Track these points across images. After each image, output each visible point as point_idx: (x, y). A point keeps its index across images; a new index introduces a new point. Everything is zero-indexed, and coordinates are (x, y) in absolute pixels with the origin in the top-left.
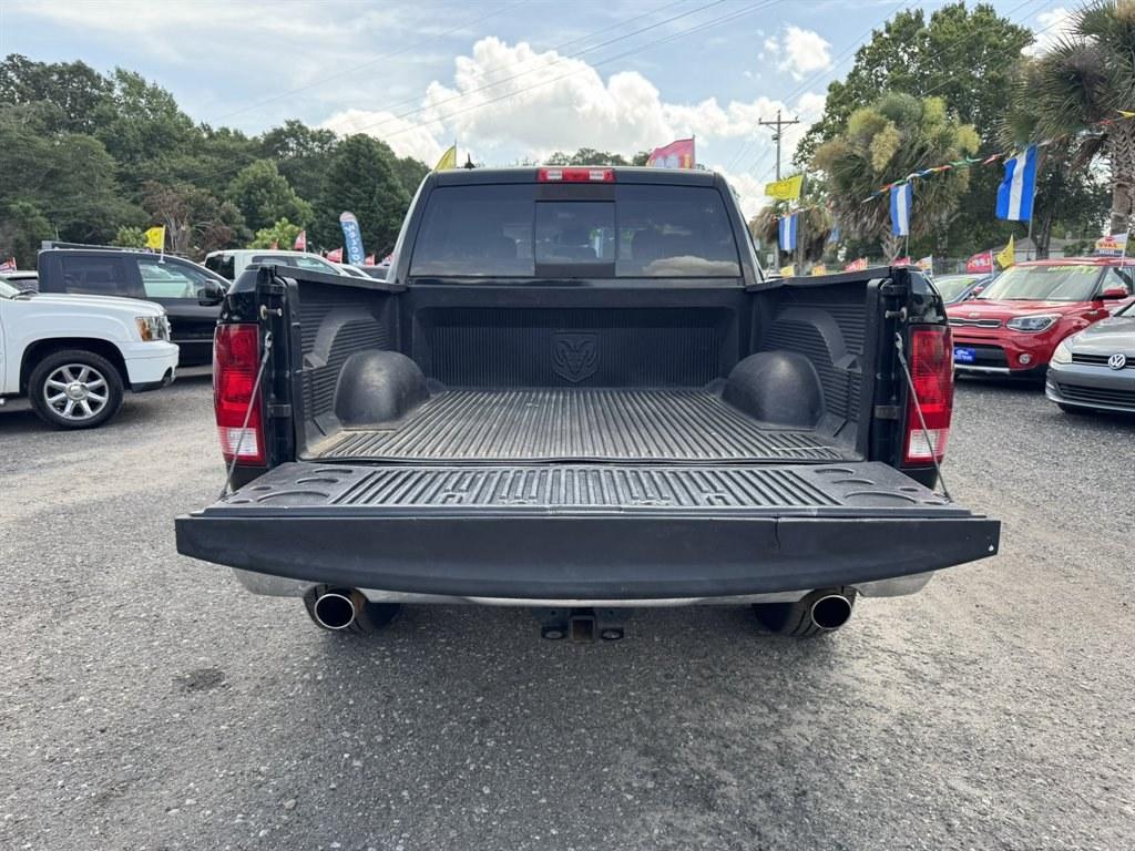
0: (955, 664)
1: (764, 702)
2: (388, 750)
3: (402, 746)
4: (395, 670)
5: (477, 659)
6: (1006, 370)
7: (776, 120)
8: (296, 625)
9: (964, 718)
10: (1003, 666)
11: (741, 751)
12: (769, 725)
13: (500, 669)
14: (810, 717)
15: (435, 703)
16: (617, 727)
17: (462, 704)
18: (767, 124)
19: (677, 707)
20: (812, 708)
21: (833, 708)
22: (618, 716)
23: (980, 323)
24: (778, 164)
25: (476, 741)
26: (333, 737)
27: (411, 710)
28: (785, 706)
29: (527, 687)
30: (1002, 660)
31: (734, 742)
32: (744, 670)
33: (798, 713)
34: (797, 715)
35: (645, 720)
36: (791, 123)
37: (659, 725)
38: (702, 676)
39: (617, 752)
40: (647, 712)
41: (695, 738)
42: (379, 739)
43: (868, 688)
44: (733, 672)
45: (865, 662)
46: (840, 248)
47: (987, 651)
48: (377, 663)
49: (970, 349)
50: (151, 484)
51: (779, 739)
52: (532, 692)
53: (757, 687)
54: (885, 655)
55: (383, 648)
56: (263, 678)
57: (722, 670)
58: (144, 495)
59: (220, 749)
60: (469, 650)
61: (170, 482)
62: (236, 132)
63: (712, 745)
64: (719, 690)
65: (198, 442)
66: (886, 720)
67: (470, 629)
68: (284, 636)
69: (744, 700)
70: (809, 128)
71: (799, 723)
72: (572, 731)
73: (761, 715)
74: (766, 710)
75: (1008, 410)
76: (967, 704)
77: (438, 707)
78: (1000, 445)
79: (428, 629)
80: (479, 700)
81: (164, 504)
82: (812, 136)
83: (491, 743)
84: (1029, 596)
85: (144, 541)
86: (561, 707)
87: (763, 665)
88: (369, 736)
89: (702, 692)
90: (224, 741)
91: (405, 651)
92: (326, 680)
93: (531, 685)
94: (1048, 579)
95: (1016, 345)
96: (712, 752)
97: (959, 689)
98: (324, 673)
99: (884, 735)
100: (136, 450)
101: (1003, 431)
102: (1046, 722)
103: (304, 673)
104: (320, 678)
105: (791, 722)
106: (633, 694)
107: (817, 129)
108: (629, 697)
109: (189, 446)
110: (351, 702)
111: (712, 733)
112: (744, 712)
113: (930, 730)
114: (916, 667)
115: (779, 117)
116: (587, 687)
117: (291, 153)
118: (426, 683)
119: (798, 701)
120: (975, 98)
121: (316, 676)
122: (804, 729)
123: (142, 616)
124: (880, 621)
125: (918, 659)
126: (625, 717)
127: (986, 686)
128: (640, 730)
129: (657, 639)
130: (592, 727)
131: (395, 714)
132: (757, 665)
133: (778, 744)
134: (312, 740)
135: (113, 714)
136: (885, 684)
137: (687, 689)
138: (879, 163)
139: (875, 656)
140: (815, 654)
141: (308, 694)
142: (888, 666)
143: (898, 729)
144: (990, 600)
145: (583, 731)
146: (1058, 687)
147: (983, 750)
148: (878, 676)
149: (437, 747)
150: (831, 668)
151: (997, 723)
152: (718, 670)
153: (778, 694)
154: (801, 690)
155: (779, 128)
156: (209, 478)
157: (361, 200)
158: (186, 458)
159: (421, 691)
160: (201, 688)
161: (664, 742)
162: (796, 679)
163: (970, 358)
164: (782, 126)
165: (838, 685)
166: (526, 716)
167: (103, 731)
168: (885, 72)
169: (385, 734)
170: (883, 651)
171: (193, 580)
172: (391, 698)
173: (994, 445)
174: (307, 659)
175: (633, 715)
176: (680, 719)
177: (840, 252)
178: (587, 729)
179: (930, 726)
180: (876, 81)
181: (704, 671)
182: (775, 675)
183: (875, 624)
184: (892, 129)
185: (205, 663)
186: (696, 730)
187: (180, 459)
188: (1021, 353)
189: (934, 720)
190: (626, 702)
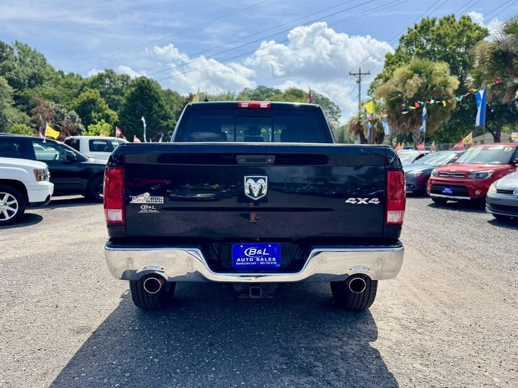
0: (423, 323)
1: (336, 337)
2: (170, 355)
3: (176, 353)
4: (171, 325)
5: (208, 321)
6: (469, 198)
7: (358, 72)
8: (124, 309)
9: (424, 342)
10: (445, 323)
11: (325, 355)
12: (338, 345)
13: (219, 325)
14: (356, 342)
15: (190, 338)
16: (270, 346)
17: (202, 338)
18: (354, 74)
19: (298, 339)
20: (357, 339)
21: (367, 339)
22: (272, 342)
23: (456, 175)
24: (360, 95)
25: (209, 351)
26: (144, 351)
27: (179, 340)
28: (346, 338)
29: (231, 332)
30: (445, 321)
31: (322, 352)
32: (329, 325)
33: (351, 341)
34: (351, 342)
35: (284, 344)
36: (366, 74)
37: (289, 345)
38: (310, 327)
39: (271, 355)
40: (284, 341)
41: (305, 350)
42: (165, 351)
43: (383, 332)
44: (324, 326)
45: (384, 322)
46: (394, 138)
47: (439, 318)
48: (162, 323)
49: (451, 188)
50: (44, 250)
51: (342, 350)
52: (233, 333)
53: (334, 331)
54: (393, 319)
55: (164, 317)
56: (110, 329)
57: (319, 325)
58: (41, 255)
59: (94, 356)
60: (204, 317)
61: (53, 249)
62: (77, 75)
63: (312, 353)
64: (317, 332)
65: (64, 231)
66: (390, 344)
67: (205, 310)
68: (118, 313)
69: (327, 336)
70: (376, 77)
71: (351, 345)
72: (251, 348)
73: (335, 342)
74: (337, 340)
75: (469, 217)
76: (426, 337)
77: (191, 339)
78: (461, 233)
79: (185, 310)
80: (209, 336)
81: (52, 259)
82: (377, 80)
83: (215, 352)
84: (462, 296)
85: (45, 275)
86: (246, 339)
87: (337, 323)
88: (161, 350)
89: (310, 333)
90: (95, 353)
91: (175, 318)
92: (139, 330)
93: (233, 330)
94: (472, 290)
95: (474, 186)
96: (312, 355)
97: (424, 332)
98: (138, 327)
99: (388, 349)
100: (33, 235)
101: (464, 227)
102: (460, 344)
103: (129, 327)
104: (136, 329)
105: (347, 344)
106: (278, 334)
107: (380, 77)
108: (277, 335)
109: (60, 233)
110: (152, 338)
111: (313, 348)
112: (327, 340)
113: (409, 347)
114: (406, 324)
115: (360, 71)
116: (258, 332)
117: (107, 86)
118: (186, 330)
119: (351, 336)
120: (460, 62)
121: (135, 328)
122: (354, 347)
123: (50, 305)
124: (393, 306)
125: (407, 321)
126: (274, 342)
127: (436, 331)
128: (281, 347)
129: (290, 313)
130: (260, 346)
131: (172, 342)
132: (335, 323)
133: (342, 352)
134: (135, 352)
135: (43, 343)
136: (391, 330)
137: (303, 332)
138: (410, 94)
139: (388, 320)
140: (361, 319)
141: (132, 335)
142: (394, 324)
143: (394, 347)
144: (444, 298)
145: (256, 347)
146: (468, 331)
147: (429, 354)
148: (389, 327)
149: (191, 354)
150: (368, 324)
151: (438, 344)
152: (317, 325)
153: (343, 334)
154: (354, 333)
155: (360, 76)
156: (73, 247)
157: (144, 111)
158: (60, 239)
159: (183, 333)
160: (82, 333)
161: (291, 352)
162: (352, 328)
163: (451, 192)
164: (362, 76)
165: (370, 331)
166: (231, 342)
167: (39, 350)
168: (414, 49)
169: (168, 349)
170: (392, 318)
171: (72, 291)
172: (169, 336)
173: (459, 233)
174: (130, 321)
175: (278, 342)
176: (299, 343)
177: (394, 139)
178: (257, 347)
179: (408, 346)
180: (410, 53)
181: (311, 325)
182: (342, 327)
183: (390, 307)
184: (417, 78)
185: (83, 323)
186: (306, 347)
187: (56, 239)
188: (475, 190)
189: (411, 343)
190: (275, 337)
